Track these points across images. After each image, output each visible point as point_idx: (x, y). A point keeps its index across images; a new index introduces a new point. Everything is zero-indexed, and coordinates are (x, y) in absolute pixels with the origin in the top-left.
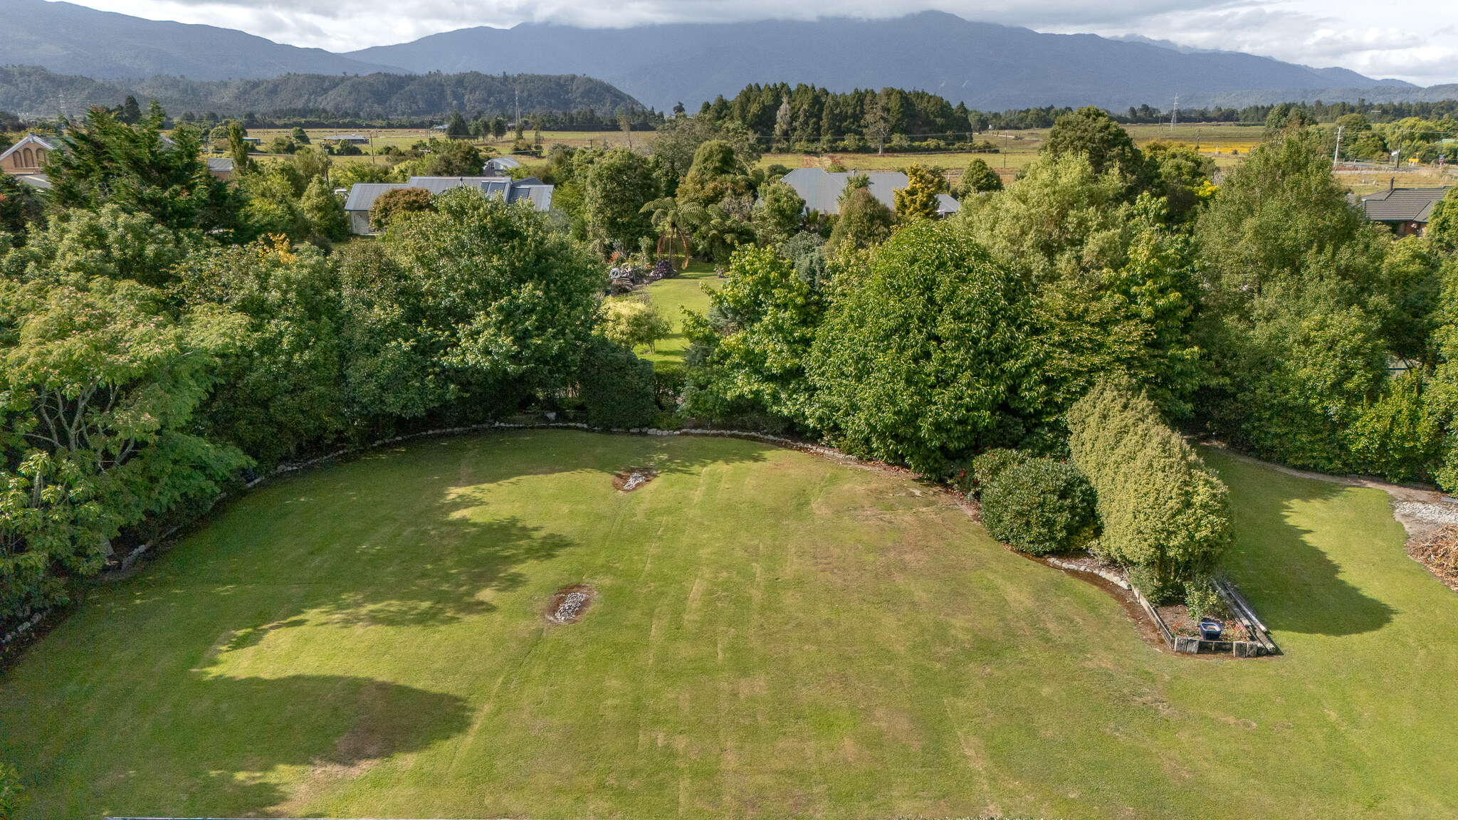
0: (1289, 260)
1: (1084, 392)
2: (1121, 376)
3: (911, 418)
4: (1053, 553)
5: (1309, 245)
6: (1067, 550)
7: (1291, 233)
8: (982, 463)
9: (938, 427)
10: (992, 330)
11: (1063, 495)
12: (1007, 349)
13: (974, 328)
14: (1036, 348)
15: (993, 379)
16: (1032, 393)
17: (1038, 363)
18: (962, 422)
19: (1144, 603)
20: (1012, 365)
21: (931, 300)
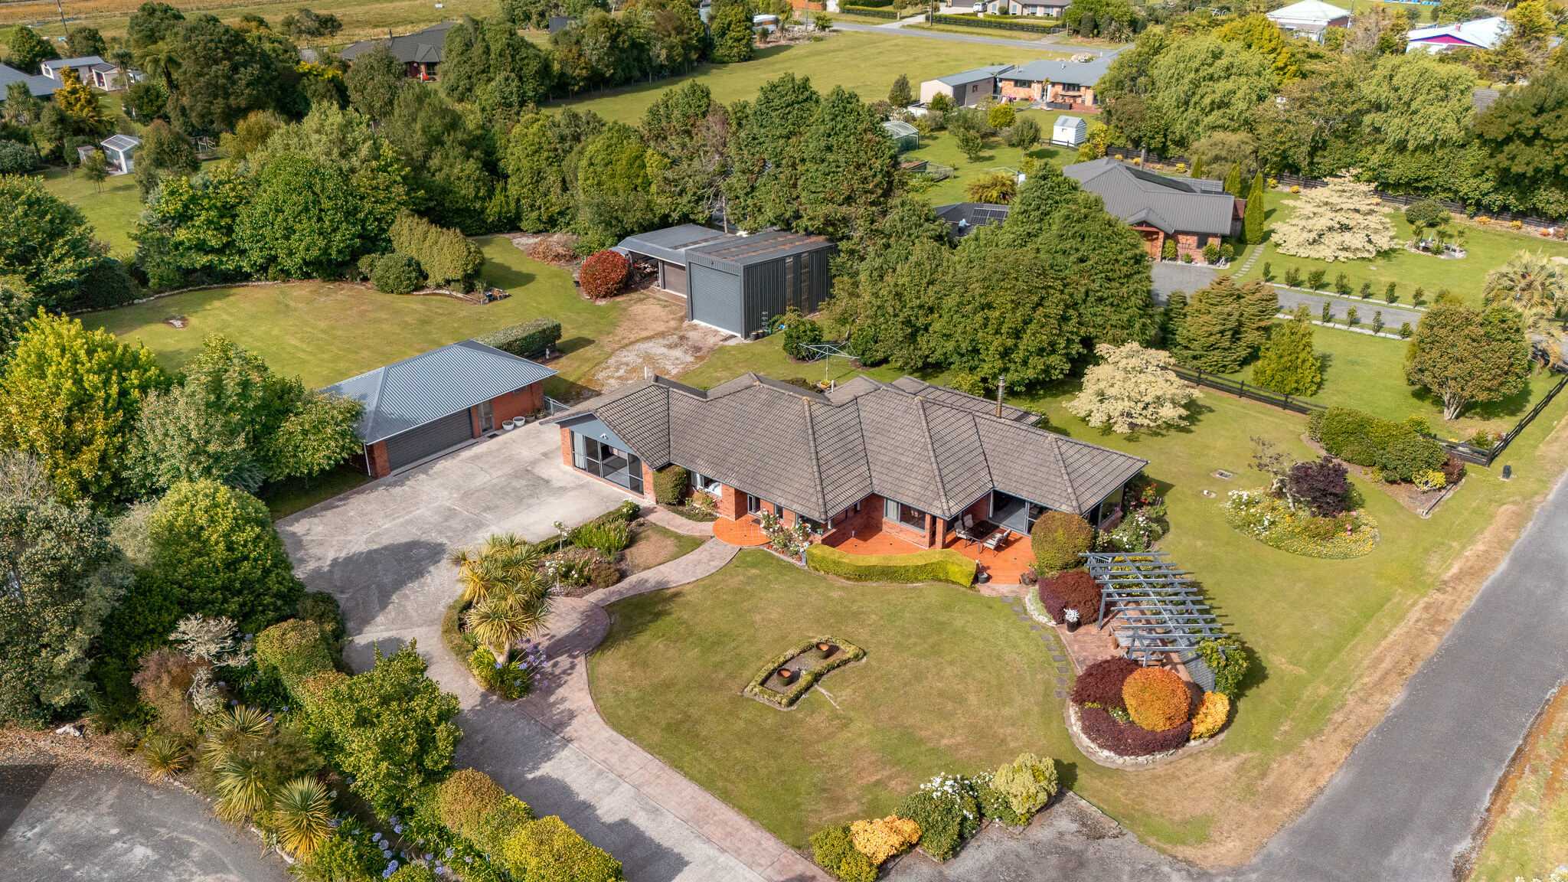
0: (438, 141)
1: (393, 222)
2: (405, 210)
3: (325, 251)
4: (414, 290)
5: (443, 133)
6: (419, 288)
7: (434, 129)
8: (363, 263)
9: (339, 252)
10: (347, 202)
11: (409, 266)
12: (355, 209)
13: (339, 203)
14: (367, 206)
15: (354, 224)
16: (372, 226)
17: (370, 213)
18: (347, 247)
19: (460, 295)
20: (361, 216)
21: (314, 193)
